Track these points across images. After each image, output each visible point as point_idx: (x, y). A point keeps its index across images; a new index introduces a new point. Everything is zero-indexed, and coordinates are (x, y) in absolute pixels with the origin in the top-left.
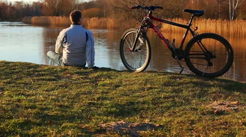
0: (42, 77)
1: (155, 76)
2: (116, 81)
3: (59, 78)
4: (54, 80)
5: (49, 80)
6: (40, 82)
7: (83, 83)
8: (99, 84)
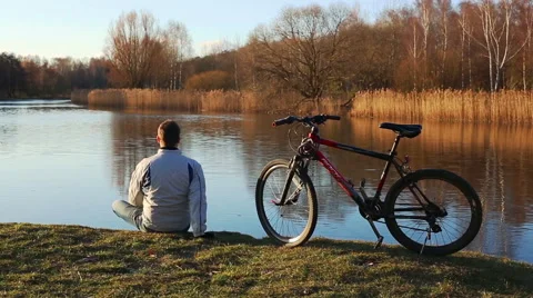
0: (99, 265)
1: (326, 255)
2: (247, 270)
3: (134, 265)
4: (124, 271)
5: (115, 271)
6: (96, 278)
7: (181, 277)
8: (213, 280)
